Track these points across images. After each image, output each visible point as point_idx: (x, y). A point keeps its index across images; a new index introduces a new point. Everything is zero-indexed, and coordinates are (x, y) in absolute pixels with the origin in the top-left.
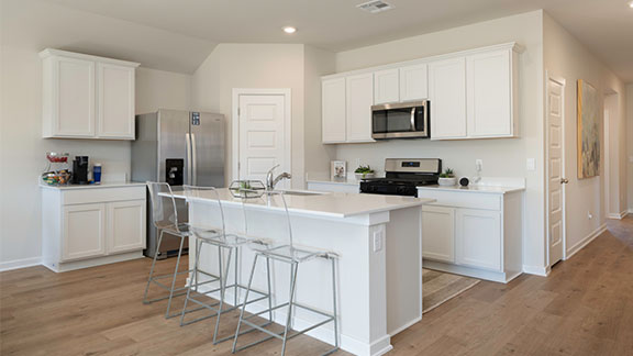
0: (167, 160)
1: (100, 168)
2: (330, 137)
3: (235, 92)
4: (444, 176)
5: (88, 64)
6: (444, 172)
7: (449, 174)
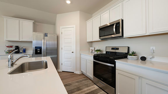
0: (35, 47)
1: (25, 49)
2: (89, 40)
3: (61, 27)
4: (131, 55)
5: (17, 21)
6: (130, 53)
7: (134, 54)
